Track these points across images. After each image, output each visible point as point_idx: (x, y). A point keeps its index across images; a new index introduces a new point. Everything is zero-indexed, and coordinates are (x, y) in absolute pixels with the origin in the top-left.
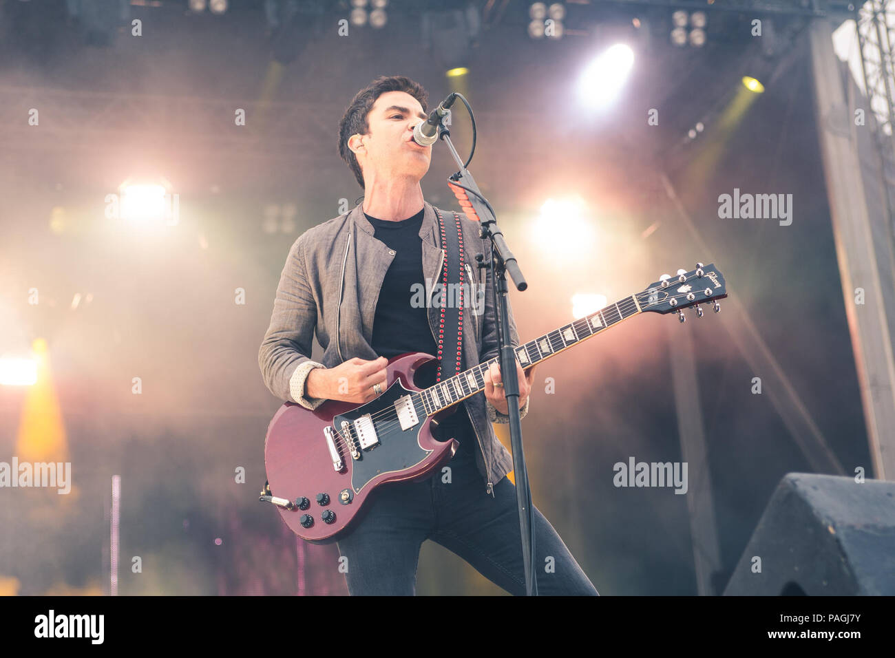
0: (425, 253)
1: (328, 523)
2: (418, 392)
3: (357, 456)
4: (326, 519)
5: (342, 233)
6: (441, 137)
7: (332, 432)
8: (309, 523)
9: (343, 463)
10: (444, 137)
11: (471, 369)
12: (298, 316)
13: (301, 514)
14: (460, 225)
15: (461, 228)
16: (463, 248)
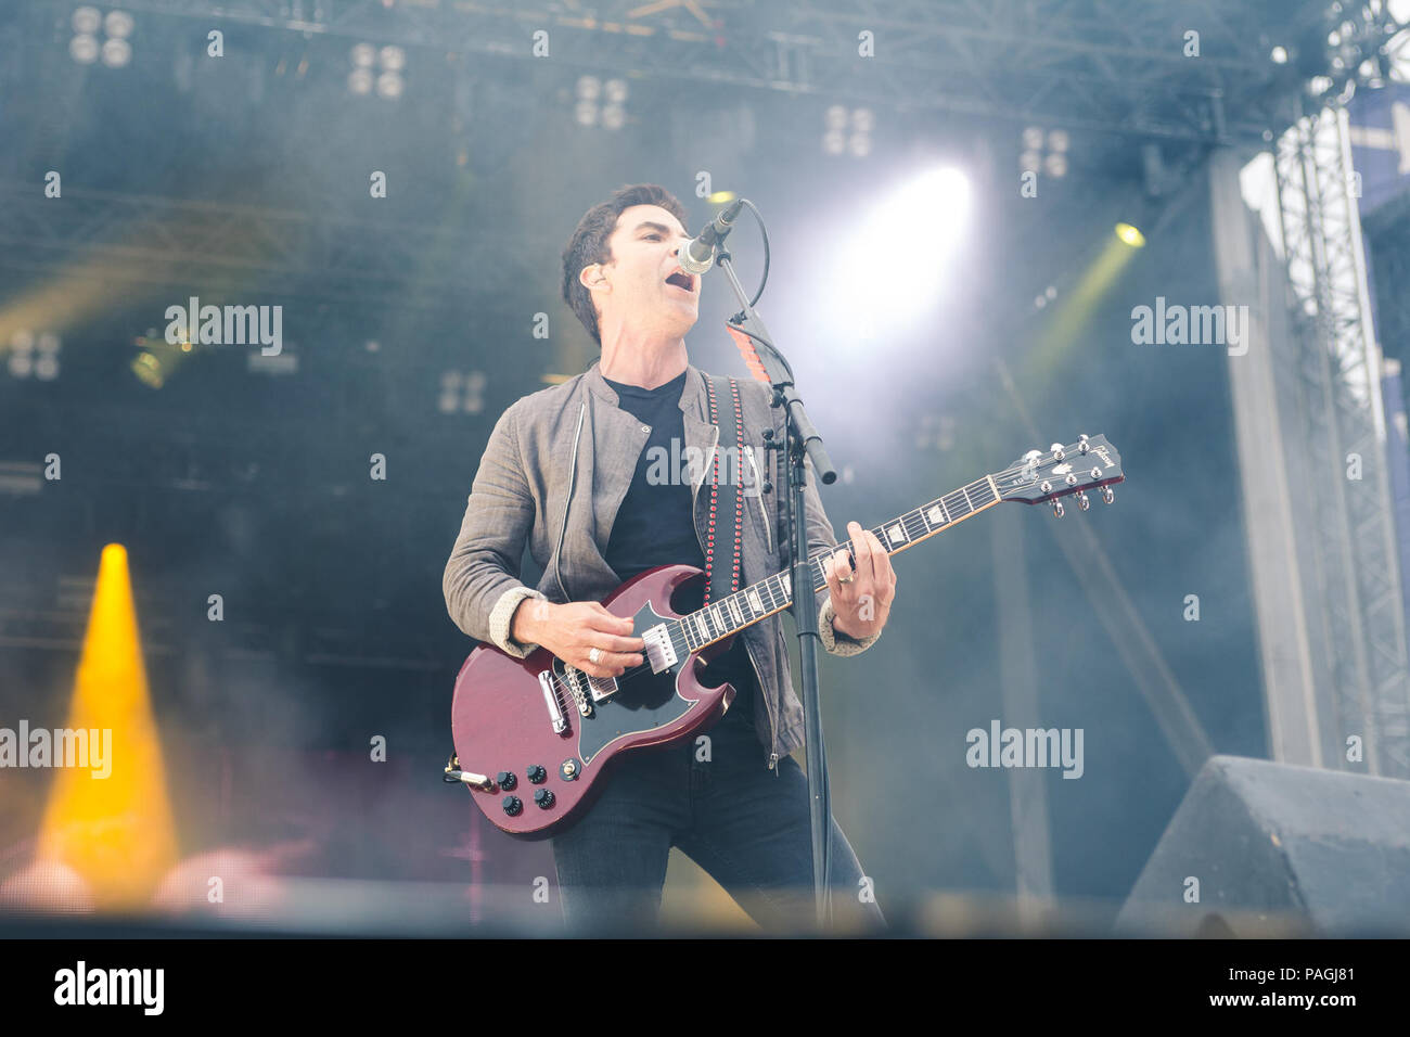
0: (690, 429)
1: (543, 808)
2: (678, 619)
3: (587, 711)
4: (540, 802)
5: (571, 403)
6: (718, 262)
7: (551, 680)
8: (515, 809)
9: (567, 722)
10: (723, 262)
11: (755, 586)
12: (508, 516)
13: (504, 796)
14: (738, 392)
15: (739, 397)
16: (742, 424)
